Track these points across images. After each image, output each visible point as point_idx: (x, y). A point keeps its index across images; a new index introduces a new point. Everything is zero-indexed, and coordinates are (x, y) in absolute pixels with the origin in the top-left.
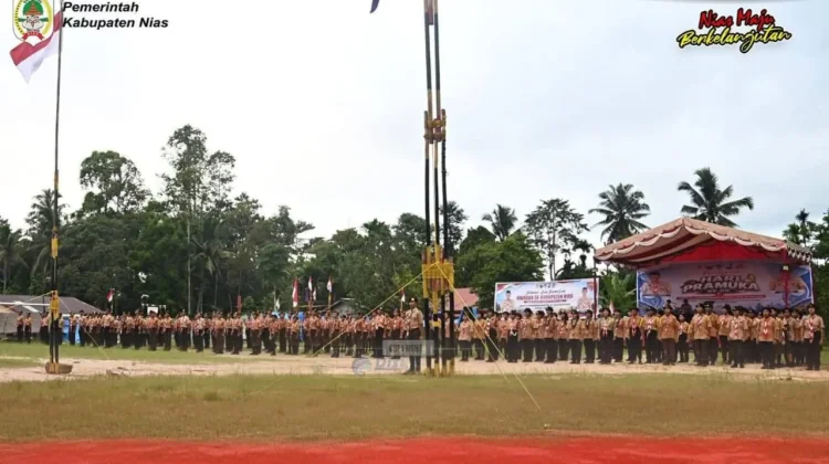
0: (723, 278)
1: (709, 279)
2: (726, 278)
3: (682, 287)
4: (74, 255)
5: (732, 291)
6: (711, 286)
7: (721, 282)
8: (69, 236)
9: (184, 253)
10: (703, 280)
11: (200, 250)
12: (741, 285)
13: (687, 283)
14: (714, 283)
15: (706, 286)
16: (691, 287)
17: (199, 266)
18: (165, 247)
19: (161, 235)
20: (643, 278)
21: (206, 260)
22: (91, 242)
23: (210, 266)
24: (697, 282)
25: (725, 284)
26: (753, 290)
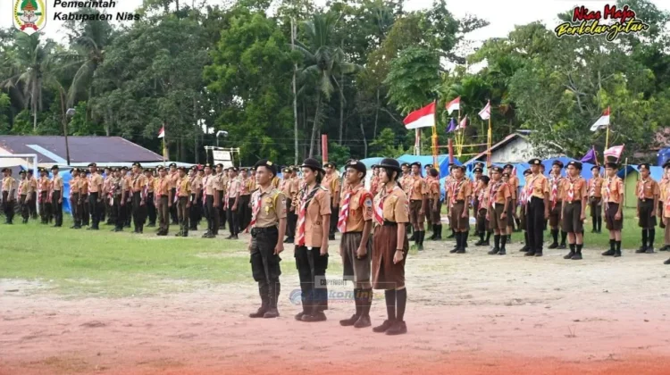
4: (126, 74)
8: (119, 45)
9: (287, 66)
11: (310, 62)
17: (309, 86)
18: (258, 58)
19: (250, 41)
21: (320, 77)
22: (150, 54)
23: (326, 86)
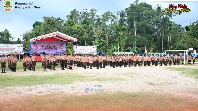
0: (50, 45)
1: (47, 45)
2: (50, 46)
3: (41, 47)
5: (51, 48)
6: (47, 47)
7: (49, 46)
10: (45, 46)
12: (53, 47)
13: (42, 46)
14: (48, 46)
15: (46, 47)
16: (43, 47)
20: (31, 44)
24: (44, 46)
25: (50, 47)
26: (56, 48)
